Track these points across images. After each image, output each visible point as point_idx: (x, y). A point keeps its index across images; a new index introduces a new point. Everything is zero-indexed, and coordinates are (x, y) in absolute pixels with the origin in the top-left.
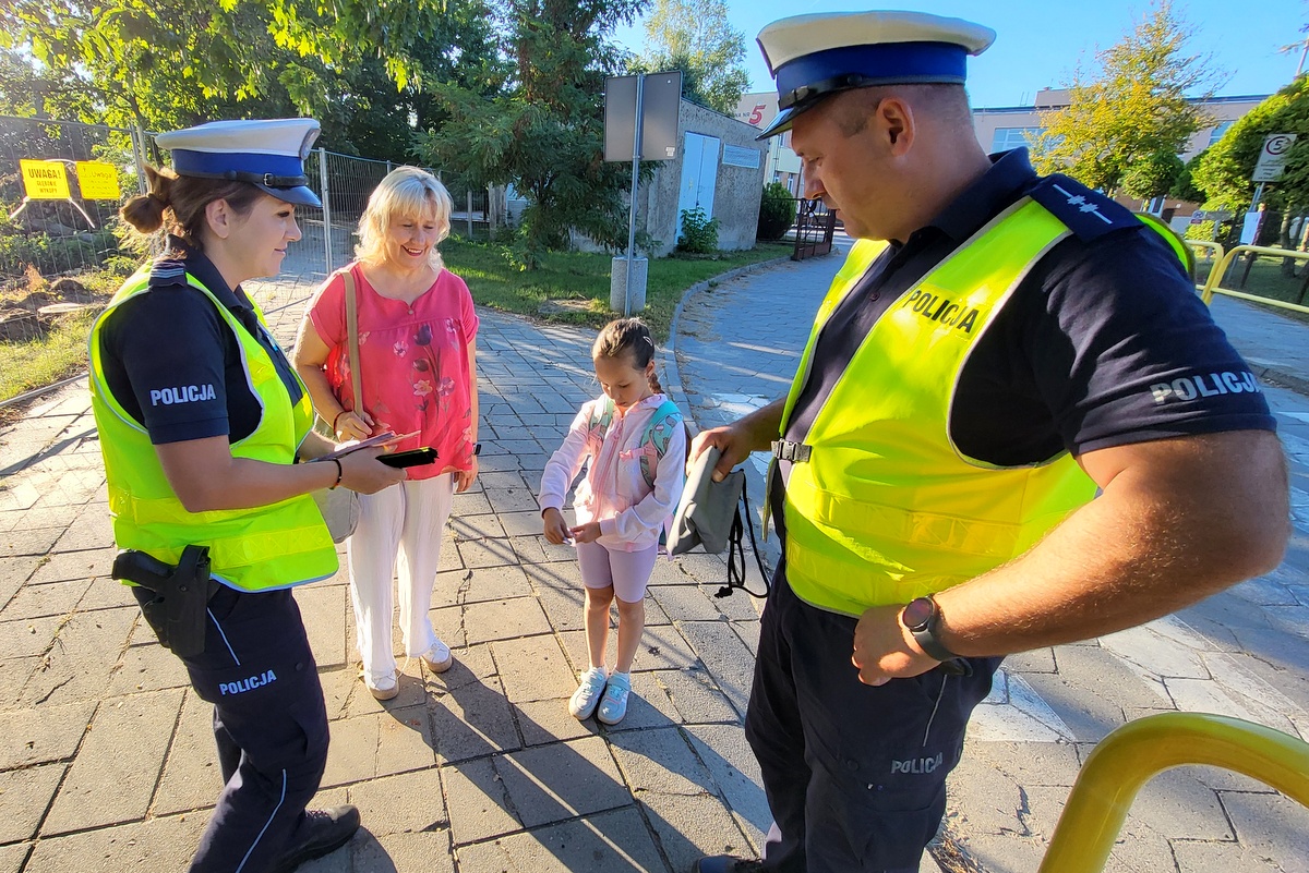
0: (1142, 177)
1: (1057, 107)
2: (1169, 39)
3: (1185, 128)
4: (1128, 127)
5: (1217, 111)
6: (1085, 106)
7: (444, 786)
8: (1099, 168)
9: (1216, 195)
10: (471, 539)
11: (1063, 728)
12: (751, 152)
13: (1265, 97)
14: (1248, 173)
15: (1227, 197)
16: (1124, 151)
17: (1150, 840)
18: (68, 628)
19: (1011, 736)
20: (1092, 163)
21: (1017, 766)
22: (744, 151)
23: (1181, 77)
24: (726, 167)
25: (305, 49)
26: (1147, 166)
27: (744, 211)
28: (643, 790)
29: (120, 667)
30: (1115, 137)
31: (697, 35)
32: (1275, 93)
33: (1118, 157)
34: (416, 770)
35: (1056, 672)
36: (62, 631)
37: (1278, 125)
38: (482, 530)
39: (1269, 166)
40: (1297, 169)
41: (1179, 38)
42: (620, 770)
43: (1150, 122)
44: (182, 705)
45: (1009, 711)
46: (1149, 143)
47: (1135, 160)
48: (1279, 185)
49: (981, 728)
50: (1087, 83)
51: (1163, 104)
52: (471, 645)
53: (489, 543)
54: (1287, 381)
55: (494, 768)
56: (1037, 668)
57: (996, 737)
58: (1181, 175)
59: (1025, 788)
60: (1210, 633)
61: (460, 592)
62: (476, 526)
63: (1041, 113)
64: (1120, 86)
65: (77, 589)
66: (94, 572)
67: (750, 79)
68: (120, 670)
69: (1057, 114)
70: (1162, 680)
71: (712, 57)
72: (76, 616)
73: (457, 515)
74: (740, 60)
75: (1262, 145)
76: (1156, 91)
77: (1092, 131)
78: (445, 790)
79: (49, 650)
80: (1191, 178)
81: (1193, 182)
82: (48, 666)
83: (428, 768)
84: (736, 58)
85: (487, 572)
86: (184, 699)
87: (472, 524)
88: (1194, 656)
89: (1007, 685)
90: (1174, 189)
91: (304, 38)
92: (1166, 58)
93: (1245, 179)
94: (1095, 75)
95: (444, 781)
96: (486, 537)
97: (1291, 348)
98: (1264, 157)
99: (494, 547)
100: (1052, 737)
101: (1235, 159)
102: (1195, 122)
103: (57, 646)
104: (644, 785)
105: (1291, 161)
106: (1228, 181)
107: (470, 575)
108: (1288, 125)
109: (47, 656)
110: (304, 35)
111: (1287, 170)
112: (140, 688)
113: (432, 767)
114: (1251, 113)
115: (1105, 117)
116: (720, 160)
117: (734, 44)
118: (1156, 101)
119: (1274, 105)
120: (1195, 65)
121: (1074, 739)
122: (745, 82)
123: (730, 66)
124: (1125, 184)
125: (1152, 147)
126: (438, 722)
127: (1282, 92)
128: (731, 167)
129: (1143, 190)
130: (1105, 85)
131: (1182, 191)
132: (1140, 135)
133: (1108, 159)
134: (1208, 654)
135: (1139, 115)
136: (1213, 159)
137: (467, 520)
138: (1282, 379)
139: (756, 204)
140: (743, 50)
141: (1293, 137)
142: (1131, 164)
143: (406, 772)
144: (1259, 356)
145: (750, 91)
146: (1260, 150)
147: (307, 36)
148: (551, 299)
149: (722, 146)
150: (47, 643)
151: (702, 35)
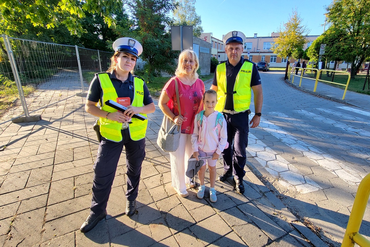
0: (296, 54)
1: (277, 37)
2: (298, 22)
3: (303, 43)
4: (292, 42)
5: (309, 39)
6: (283, 37)
7: (177, 240)
8: (287, 52)
9: (312, 58)
10: (158, 165)
11: (319, 187)
12: (207, 49)
13: (319, 36)
14: (318, 53)
15: (314, 59)
16: (292, 48)
17: (344, 208)
18: (16, 221)
19: (309, 191)
20: (285, 51)
21: (313, 198)
22: (205, 49)
23: (301, 31)
24: (201, 53)
25: (72, 12)
26: (297, 51)
27: (207, 65)
28: (233, 226)
29: (44, 230)
30: (289, 44)
31: (188, 16)
32: (321, 35)
33: (291, 49)
34: (166, 238)
35: (313, 174)
36: (13, 223)
37: (323, 42)
38: (161, 161)
39: (322, 52)
40: (328, 52)
41: (300, 22)
42: (226, 222)
43: (296, 41)
44: (75, 238)
45: (307, 185)
46: (296, 46)
47: (294, 50)
48: (324, 56)
49: (303, 190)
50: (282, 31)
51: (298, 37)
52: (170, 196)
53: (164, 165)
54: (335, 100)
55: (190, 231)
56: (309, 173)
57: (306, 192)
58: (304, 54)
59: (316, 203)
60: (339, 159)
61: (161, 181)
62: (158, 160)
63: (274, 38)
64: (289, 32)
65: (15, 207)
66: (20, 199)
67: (203, 29)
68: (45, 232)
69: (277, 39)
70: (334, 171)
71: (192, 23)
72: (18, 216)
73: (152, 158)
74: (200, 24)
75: (320, 47)
76: (296, 34)
77: (285, 43)
78: (178, 241)
79: (9, 231)
80: (306, 54)
81: (307, 55)
82: (12, 237)
83: (170, 236)
84: (199, 23)
85: (167, 173)
86: (75, 235)
87: (157, 160)
88: (338, 164)
89: (304, 179)
90: (303, 57)
91: (72, 8)
92: (298, 26)
93: (317, 54)
94: (284, 30)
95: (176, 239)
96: (163, 163)
97: (334, 93)
98: (321, 49)
99: (166, 166)
100: (317, 189)
101: (315, 50)
102: (305, 41)
103: (12, 229)
104: (233, 225)
105: (326, 50)
106: (314, 55)
107: (162, 175)
108: (325, 42)
109: (10, 233)
110: (72, 7)
111: (326, 52)
112: (56, 236)
113: (171, 236)
114: (317, 39)
115: (287, 39)
116: (199, 51)
117: (198, 19)
118: (297, 36)
119: (321, 38)
120: (303, 28)
121: (322, 188)
122: (202, 30)
123: (198, 25)
124: (293, 56)
125: (297, 47)
126: (168, 222)
127: (322, 35)
128: (202, 53)
129: (297, 57)
130: (286, 32)
131: (304, 57)
132: (294, 44)
133: (289, 50)
134: (340, 164)
135: (294, 39)
136: (310, 50)
137: (155, 159)
138: (334, 100)
139: (209, 63)
140: (201, 21)
141: (326, 45)
142: (293, 51)
143: (164, 239)
144: (328, 95)
145: (203, 33)
146: (320, 48)
147: (73, 8)
148: (158, 91)
149: (200, 47)
150: (8, 229)
151: (189, 16)
